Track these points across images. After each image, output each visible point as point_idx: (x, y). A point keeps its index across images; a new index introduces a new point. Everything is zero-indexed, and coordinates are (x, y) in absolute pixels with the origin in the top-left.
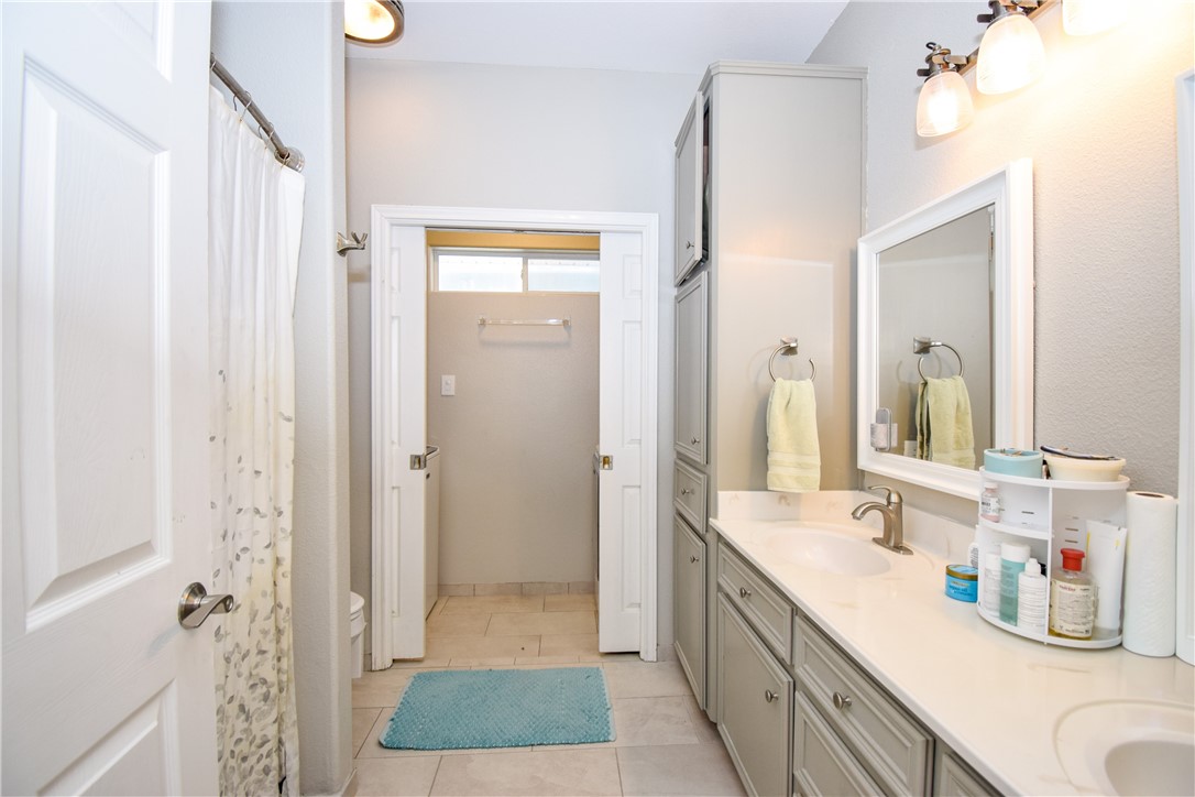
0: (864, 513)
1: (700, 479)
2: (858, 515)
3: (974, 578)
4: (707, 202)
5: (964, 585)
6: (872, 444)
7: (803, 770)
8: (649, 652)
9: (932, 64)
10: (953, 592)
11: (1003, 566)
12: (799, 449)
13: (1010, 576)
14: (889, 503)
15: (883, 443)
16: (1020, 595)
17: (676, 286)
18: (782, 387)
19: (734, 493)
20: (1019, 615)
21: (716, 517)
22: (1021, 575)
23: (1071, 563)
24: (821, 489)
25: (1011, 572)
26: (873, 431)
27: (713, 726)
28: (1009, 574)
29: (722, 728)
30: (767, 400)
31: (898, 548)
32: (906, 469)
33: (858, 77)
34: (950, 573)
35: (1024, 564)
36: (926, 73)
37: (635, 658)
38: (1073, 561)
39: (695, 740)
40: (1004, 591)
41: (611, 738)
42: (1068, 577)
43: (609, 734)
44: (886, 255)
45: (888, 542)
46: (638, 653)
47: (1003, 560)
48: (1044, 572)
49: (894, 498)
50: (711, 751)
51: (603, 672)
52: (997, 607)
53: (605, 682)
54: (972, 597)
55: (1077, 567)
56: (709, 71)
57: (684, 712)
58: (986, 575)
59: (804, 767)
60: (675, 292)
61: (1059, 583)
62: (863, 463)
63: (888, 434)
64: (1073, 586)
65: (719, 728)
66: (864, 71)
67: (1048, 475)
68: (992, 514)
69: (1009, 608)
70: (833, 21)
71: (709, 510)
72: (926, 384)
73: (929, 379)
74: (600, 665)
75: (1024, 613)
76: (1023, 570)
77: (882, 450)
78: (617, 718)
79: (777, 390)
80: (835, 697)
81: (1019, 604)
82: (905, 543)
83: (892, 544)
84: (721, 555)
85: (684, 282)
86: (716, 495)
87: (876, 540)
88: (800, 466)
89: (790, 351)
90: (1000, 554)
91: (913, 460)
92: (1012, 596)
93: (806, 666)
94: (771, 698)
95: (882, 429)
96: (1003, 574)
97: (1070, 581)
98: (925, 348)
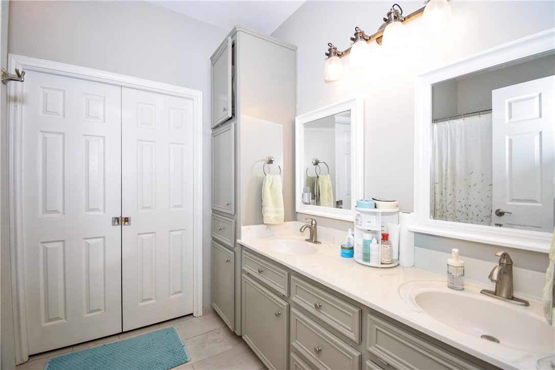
0: (304, 229)
1: (231, 222)
2: (302, 230)
3: (352, 248)
4: (234, 90)
5: (349, 251)
6: (303, 201)
7: (296, 341)
8: (198, 311)
9: (330, 53)
10: (344, 255)
11: (364, 242)
12: (276, 205)
13: (367, 245)
14: (312, 224)
15: (307, 201)
16: (371, 251)
17: (212, 129)
18: (269, 178)
19: (248, 227)
20: (371, 259)
21: (240, 238)
22: (371, 244)
23: (385, 238)
24: (284, 221)
25: (367, 244)
26: (303, 196)
27: (239, 338)
28: (366, 245)
29: (246, 337)
30: (262, 184)
31: (316, 242)
32: (313, 210)
33: (294, 49)
34: (342, 248)
35: (371, 241)
36: (328, 55)
37: (191, 316)
38: (385, 237)
39: (230, 347)
40: (365, 251)
41: (188, 360)
42: (385, 243)
43: (187, 358)
44: (307, 125)
45: (312, 240)
46: (192, 314)
47: (364, 240)
48: (378, 243)
49: (314, 222)
50: (239, 349)
51: (175, 328)
52: (362, 257)
53: (178, 333)
54: (352, 255)
55: (387, 239)
56: (235, 28)
57: (222, 336)
58: (358, 246)
59: (296, 339)
60: (210, 131)
61: (383, 245)
62: (298, 209)
63: (308, 197)
64: (387, 246)
65: (243, 337)
66: (297, 48)
67: (376, 207)
68: (359, 223)
69: (367, 257)
70: (282, 23)
71: (236, 235)
72: (318, 177)
73: (319, 176)
74: (172, 325)
75: (372, 258)
76: (371, 242)
77: (306, 203)
78: (189, 349)
79: (267, 179)
80: (316, 305)
81: (371, 255)
82: (318, 240)
83: (314, 241)
84: (244, 256)
85: (217, 127)
86: (240, 228)
87: (306, 240)
88: (277, 212)
89: (271, 162)
90: (363, 238)
91: (314, 206)
92: (368, 252)
93: (297, 296)
94: (278, 315)
95: (306, 195)
96: (364, 245)
97: (385, 244)
98: (317, 163)
